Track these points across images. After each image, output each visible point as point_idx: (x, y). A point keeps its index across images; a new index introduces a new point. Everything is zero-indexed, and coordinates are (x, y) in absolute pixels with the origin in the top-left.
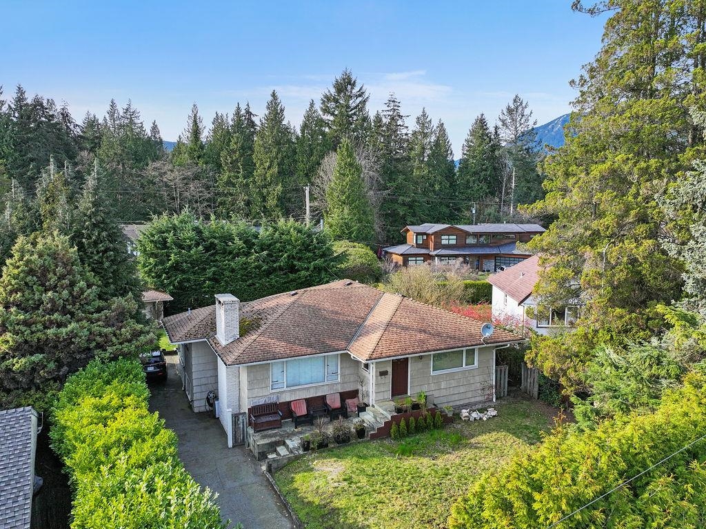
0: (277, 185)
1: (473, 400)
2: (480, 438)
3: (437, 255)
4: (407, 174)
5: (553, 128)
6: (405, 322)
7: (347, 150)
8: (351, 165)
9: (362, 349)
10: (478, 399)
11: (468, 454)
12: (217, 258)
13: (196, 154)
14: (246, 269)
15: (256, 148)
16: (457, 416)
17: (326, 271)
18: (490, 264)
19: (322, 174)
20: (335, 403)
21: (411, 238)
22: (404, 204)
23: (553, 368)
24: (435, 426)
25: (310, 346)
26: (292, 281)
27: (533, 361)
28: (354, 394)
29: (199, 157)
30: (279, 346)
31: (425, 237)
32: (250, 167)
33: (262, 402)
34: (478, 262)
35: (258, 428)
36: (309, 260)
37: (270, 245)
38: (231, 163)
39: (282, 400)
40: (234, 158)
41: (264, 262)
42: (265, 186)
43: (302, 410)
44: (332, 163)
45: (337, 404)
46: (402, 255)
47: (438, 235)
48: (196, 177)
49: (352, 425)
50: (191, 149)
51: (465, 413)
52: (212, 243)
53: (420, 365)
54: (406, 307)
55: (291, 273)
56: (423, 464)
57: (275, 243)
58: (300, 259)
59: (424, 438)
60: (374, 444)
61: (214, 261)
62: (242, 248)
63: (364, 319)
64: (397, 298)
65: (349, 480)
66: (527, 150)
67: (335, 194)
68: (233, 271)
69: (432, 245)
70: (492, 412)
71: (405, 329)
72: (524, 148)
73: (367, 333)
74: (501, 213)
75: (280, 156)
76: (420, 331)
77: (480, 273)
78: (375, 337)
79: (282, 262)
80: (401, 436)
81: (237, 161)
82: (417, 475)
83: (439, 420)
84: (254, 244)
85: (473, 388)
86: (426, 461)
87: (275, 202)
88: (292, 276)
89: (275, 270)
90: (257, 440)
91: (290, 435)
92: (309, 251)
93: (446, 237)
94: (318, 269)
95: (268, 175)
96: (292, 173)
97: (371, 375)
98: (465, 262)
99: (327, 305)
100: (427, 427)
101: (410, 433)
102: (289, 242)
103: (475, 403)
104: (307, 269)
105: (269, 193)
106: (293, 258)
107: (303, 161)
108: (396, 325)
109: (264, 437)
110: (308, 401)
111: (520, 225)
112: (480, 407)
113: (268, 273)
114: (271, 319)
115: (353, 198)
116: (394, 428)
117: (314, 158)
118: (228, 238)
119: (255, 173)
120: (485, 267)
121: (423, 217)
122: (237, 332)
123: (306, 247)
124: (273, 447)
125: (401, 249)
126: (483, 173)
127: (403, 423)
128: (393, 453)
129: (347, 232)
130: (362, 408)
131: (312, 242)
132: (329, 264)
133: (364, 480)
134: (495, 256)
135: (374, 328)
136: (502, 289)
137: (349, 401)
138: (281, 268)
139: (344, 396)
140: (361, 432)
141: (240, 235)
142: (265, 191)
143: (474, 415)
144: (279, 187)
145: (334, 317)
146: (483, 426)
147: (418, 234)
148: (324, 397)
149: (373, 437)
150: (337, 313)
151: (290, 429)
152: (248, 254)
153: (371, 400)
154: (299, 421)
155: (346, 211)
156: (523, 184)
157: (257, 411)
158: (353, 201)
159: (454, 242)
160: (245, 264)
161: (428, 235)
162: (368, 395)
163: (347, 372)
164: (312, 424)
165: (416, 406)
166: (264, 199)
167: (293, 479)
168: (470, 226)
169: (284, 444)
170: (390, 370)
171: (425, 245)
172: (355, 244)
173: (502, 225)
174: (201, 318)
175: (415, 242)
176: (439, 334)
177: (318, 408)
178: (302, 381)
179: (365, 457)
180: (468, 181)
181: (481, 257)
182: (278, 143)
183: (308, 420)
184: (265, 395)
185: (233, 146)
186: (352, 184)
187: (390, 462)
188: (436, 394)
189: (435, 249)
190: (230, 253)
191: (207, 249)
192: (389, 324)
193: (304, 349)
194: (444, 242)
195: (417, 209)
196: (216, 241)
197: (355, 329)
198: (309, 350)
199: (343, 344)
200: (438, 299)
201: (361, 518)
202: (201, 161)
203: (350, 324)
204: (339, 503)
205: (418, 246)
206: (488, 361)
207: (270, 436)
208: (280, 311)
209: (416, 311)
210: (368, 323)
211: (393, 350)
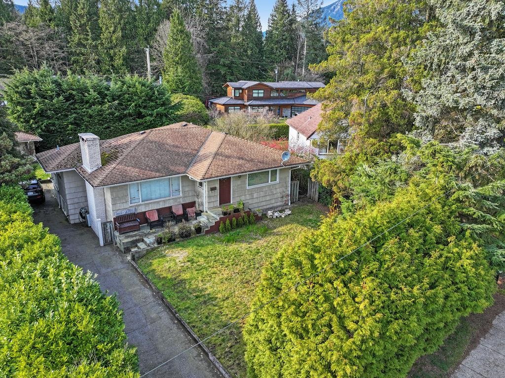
0: (122, 47)
1: (275, 205)
2: (280, 229)
3: (250, 105)
4: (226, 40)
5: (334, 8)
6: (228, 152)
7: (178, 19)
8: (182, 31)
9: (197, 172)
10: (279, 204)
11: (272, 239)
12: (76, 106)
13: (47, 17)
14: (101, 115)
15: (101, 15)
16: (264, 216)
17: (166, 116)
18: (287, 112)
19: (158, 38)
20: (179, 211)
21: (231, 91)
22: (224, 65)
23: (329, 181)
24: (250, 223)
25: (158, 171)
26: (139, 124)
27: (316, 177)
28: (192, 204)
29: (50, 20)
30: (133, 172)
31: (241, 91)
32: (97, 31)
33: (124, 213)
34: (279, 110)
35: (122, 231)
36: (153, 108)
37: (120, 96)
38: (80, 27)
39: (139, 211)
40: (82, 22)
41: (116, 109)
42: (111, 48)
43: (155, 217)
44: (166, 29)
45: (181, 212)
46: (224, 105)
47: (250, 89)
48: (50, 38)
49: (192, 225)
50: (42, 12)
51: (270, 213)
52: (71, 94)
53: (239, 182)
54: (229, 142)
55: (139, 118)
56: (243, 247)
57: (124, 94)
58: (145, 107)
59: (242, 231)
60: (208, 237)
61: (74, 109)
62: (97, 98)
63: (198, 151)
64: (222, 135)
65: (192, 261)
66: (316, 24)
67: (170, 56)
68: (91, 116)
69: (246, 97)
70: (288, 212)
71: (228, 157)
72: (314, 23)
73: (201, 161)
74: (296, 74)
75: (122, 22)
76: (239, 158)
77: (280, 118)
78: (206, 163)
79: (131, 109)
80: (226, 230)
81: (85, 25)
82: (238, 254)
83: (252, 218)
84: (106, 95)
85: (276, 196)
86: (244, 245)
87: (121, 61)
88: (139, 121)
89: (125, 116)
90: (122, 240)
91: (146, 235)
92: (152, 101)
93: (257, 91)
94: (160, 115)
95: (113, 38)
96: (134, 38)
97: (205, 190)
98: (270, 110)
99: (169, 141)
100: (244, 224)
101: (232, 229)
102: (135, 94)
103: (277, 207)
104: (151, 115)
105: (115, 54)
106: (140, 106)
107: (142, 27)
108: (221, 155)
109: (127, 237)
110: (159, 211)
111: (309, 83)
112: (280, 209)
113: (120, 119)
114: (126, 152)
115: (185, 59)
116: (222, 226)
117: (151, 25)
118: (83, 90)
119: (102, 37)
120: (284, 114)
121: (239, 76)
122: (99, 162)
123: (150, 98)
124: (134, 243)
125: (223, 100)
126: (284, 42)
127: (228, 222)
128: (222, 241)
129: (181, 86)
130: (199, 214)
131: (154, 93)
132: (168, 111)
133: (202, 260)
134: (291, 106)
135: (206, 157)
136: (296, 128)
137: (189, 210)
138: (130, 115)
139: (185, 206)
140: (199, 230)
141: (95, 88)
142: (112, 52)
143: (276, 214)
144: (124, 49)
145: (174, 149)
146: (282, 221)
147: (235, 89)
148: (170, 208)
149: (207, 232)
150: (177, 147)
151: (147, 230)
152: (102, 103)
153: (206, 207)
154: (152, 225)
155: (180, 70)
156: (311, 52)
157: (120, 220)
158: (185, 61)
159: (261, 95)
160: (100, 111)
161: (243, 89)
162: (202, 205)
163: (187, 189)
164: (163, 227)
165: (237, 210)
166: (112, 59)
167: (151, 264)
168: (274, 83)
169: (143, 241)
170: (218, 186)
171: (241, 97)
172: (188, 96)
173: (296, 82)
174: (68, 152)
175: (233, 95)
176: (252, 160)
177: (166, 215)
178: (153, 197)
179: (202, 246)
180: (272, 48)
181: (281, 107)
182: (120, 10)
183: (160, 224)
184: (125, 208)
185: (80, 11)
186: (184, 47)
187: (220, 247)
188: (250, 201)
189: (248, 100)
190: (87, 102)
191: (67, 99)
192: (216, 154)
193: (154, 174)
194: (255, 95)
195: (235, 70)
196: (74, 93)
197: (192, 158)
198: (158, 174)
199: (182, 169)
200: (251, 137)
201: (201, 284)
202: (52, 24)
203: (187, 155)
204: (186, 276)
205: (236, 98)
206: (285, 178)
207: (132, 236)
208: (133, 146)
209: (235, 144)
210: (201, 153)
211: (220, 172)
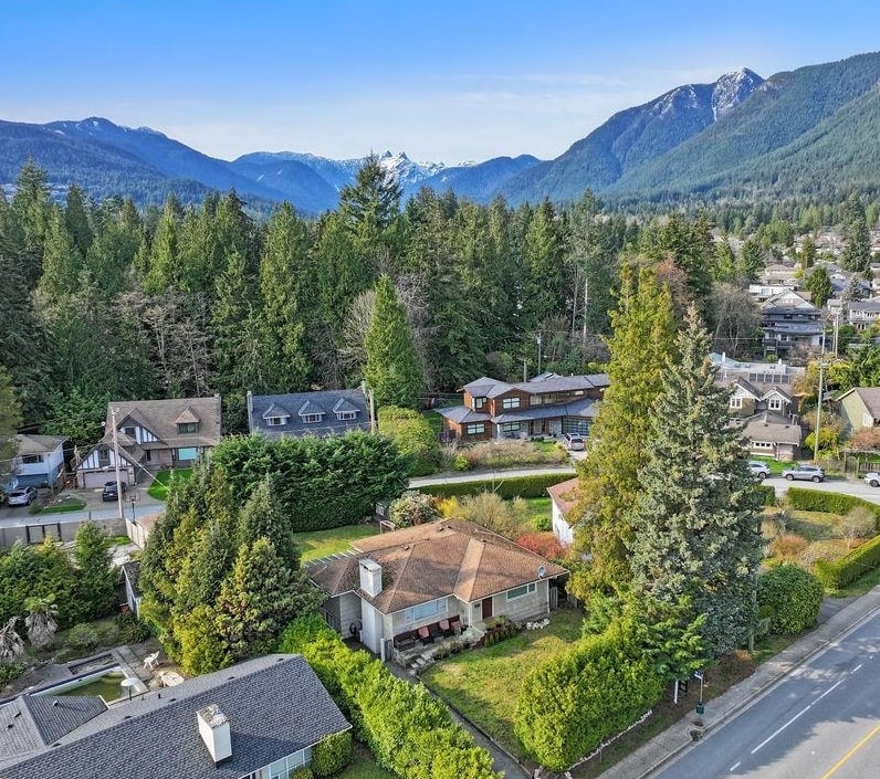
0: (297, 324)
1: (534, 614)
2: (538, 642)
3: (499, 425)
6: (488, 567)
7: (387, 289)
8: (393, 307)
9: (466, 592)
10: (538, 613)
11: (531, 652)
13: (175, 273)
16: (524, 627)
18: (557, 427)
19: (355, 313)
21: (469, 401)
22: (455, 340)
24: (511, 637)
25: (430, 593)
26: (366, 494)
27: (570, 590)
28: (457, 619)
29: (179, 278)
31: (485, 400)
33: (401, 632)
35: (401, 649)
39: (413, 629)
40: (235, 287)
42: (280, 324)
43: (426, 634)
44: (368, 305)
45: (447, 627)
46: (460, 423)
47: (500, 399)
49: (460, 639)
51: (529, 625)
53: (500, 599)
54: (488, 554)
56: (506, 661)
58: (373, 473)
59: (504, 644)
60: (475, 652)
62: (318, 468)
63: (460, 566)
64: (481, 544)
65: (466, 675)
67: (376, 344)
69: (493, 410)
70: (546, 622)
71: (489, 574)
73: (464, 580)
75: (297, 286)
76: (499, 574)
78: (471, 582)
79: (356, 478)
80: (491, 645)
82: (503, 668)
83: (513, 632)
84: (329, 463)
85: (534, 605)
86: (507, 659)
87: (295, 345)
89: (350, 486)
91: (423, 651)
92: (381, 463)
93: (509, 400)
94: (390, 481)
95: (284, 311)
96: (314, 305)
99: (432, 557)
100: (506, 637)
101: (496, 643)
102: (361, 457)
103: (536, 616)
104: (380, 482)
105: (285, 333)
106: (367, 473)
107: (327, 291)
108: (483, 571)
109: (407, 654)
110: (429, 627)
111: (589, 377)
112: (539, 618)
113: (344, 490)
114: (399, 574)
116: (486, 641)
117: (340, 287)
119: (266, 309)
120: (552, 430)
122: (380, 587)
125: (459, 414)
127: (491, 637)
128: (488, 656)
130: (464, 629)
131: (383, 454)
132: (400, 475)
134: (562, 418)
135: (468, 575)
136: (559, 506)
137: (454, 624)
139: (451, 621)
140: (467, 645)
142: (280, 330)
143: (535, 625)
144: (300, 327)
145: (440, 567)
146: (540, 633)
147: (477, 397)
148: (438, 624)
149: (475, 648)
150: (441, 563)
151: (420, 647)
153: (470, 623)
154: (426, 642)
155: (392, 369)
157: (399, 638)
158: (398, 353)
159: (516, 405)
161: (488, 399)
162: (467, 620)
163: (452, 606)
164: (433, 642)
165: (498, 625)
167: (433, 679)
168: (535, 381)
169: (420, 657)
170: (481, 605)
171: (485, 410)
172: (407, 411)
173: (569, 379)
175: (474, 406)
176: (510, 576)
177: (436, 632)
178: (424, 616)
179: (471, 661)
181: (545, 421)
182: (293, 268)
183: (430, 640)
184: (403, 627)
185: (232, 269)
186: (396, 331)
187: (487, 662)
188: (511, 613)
189: (497, 415)
192: (479, 571)
193: (427, 597)
194: (505, 406)
196: (290, 462)
197: (454, 577)
198: (430, 597)
199: (449, 589)
201: (477, 693)
202: (183, 284)
203: (451, 571)
204: (464, 687)
205: (478, 411)
206: (544, 589)
207: (410, 653)
208: (403, 566)
209: (494, 557)
210: (463, 569)
211: (483, 594)
